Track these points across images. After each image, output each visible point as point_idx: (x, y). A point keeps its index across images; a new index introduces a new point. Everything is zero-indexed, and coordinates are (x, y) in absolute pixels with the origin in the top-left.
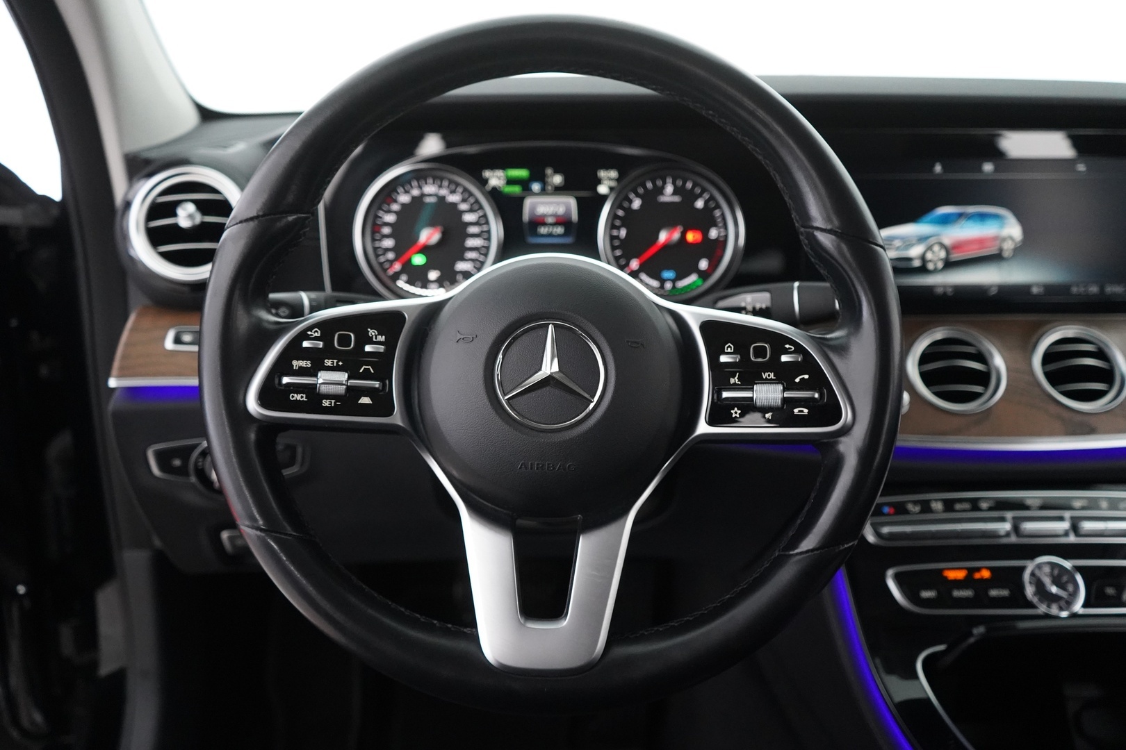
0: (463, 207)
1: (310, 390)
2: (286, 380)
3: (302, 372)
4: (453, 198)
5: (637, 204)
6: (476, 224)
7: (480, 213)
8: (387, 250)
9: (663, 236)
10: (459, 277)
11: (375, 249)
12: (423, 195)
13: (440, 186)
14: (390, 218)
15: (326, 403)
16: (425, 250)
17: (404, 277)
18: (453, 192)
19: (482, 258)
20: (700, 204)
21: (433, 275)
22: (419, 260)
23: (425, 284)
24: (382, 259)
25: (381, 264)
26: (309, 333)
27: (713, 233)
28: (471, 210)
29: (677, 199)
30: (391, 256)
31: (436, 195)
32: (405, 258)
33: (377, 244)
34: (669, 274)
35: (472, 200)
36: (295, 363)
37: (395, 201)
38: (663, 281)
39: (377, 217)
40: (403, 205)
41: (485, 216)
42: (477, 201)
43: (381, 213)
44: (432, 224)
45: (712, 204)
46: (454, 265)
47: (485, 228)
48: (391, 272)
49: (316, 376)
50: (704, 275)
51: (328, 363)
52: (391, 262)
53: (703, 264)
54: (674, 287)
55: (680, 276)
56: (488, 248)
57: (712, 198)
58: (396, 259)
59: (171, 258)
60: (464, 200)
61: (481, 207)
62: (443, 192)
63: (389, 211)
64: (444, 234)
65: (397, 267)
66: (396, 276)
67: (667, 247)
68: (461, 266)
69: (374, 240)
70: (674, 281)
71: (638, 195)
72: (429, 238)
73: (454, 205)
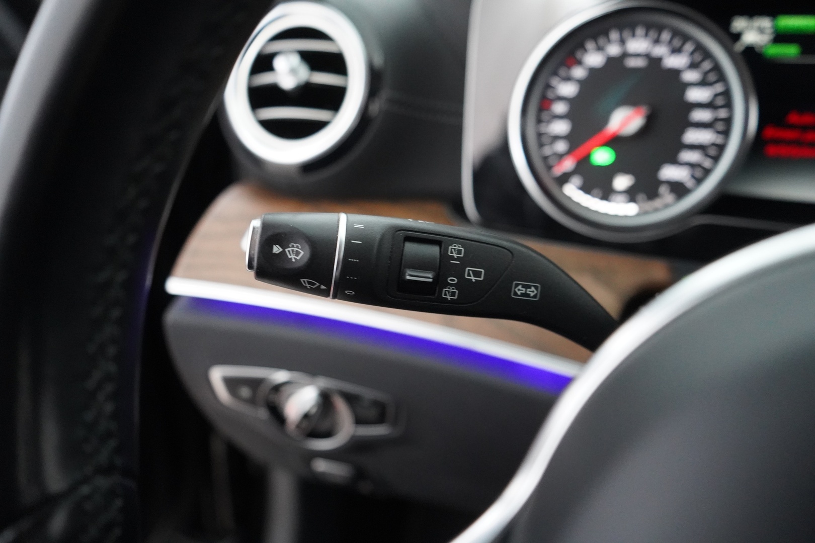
0: (691, 76)
4: (674, 62)
6: (709, 105)
7: (719, 88)
8: (556, 138)
10: (663, 190)
11: (540, 135)
12: (625, 55)
13: (657, 41)
14: (569, 89)
16: (615, 142)
17: (576, 181)
18: (676, 51)
19: (707, 163)
21: (622, 182)
22: (603, 156)
23: (607, 193)
24: (547, 151)
25: (545, 158)
28: (703, 83)
30: (561, 147)
31: (647, 56)
32: (581, 151)
33: (543, 128)
35: (707, 65)
37: (579, 63)
39: (548, 86)
40: (593, 71)
41: (727, 94)
42: (717, 68)
43: (555, 81)
44: (630, 101)
46: (657, 168)
47: (723, 113)
48: (558, 171)
52: (561, 157)
56: (721, 148)
58: (569, 152)
60: (693, 66)
61: (722, 78)
62: (660, 51)
63: (568, 79)
64: (651, 120)
65: (568, 164)
66: (564, 179)
68: (669, 173)
69: (539, 121)
72: (625, 123)
73: (675, 73)
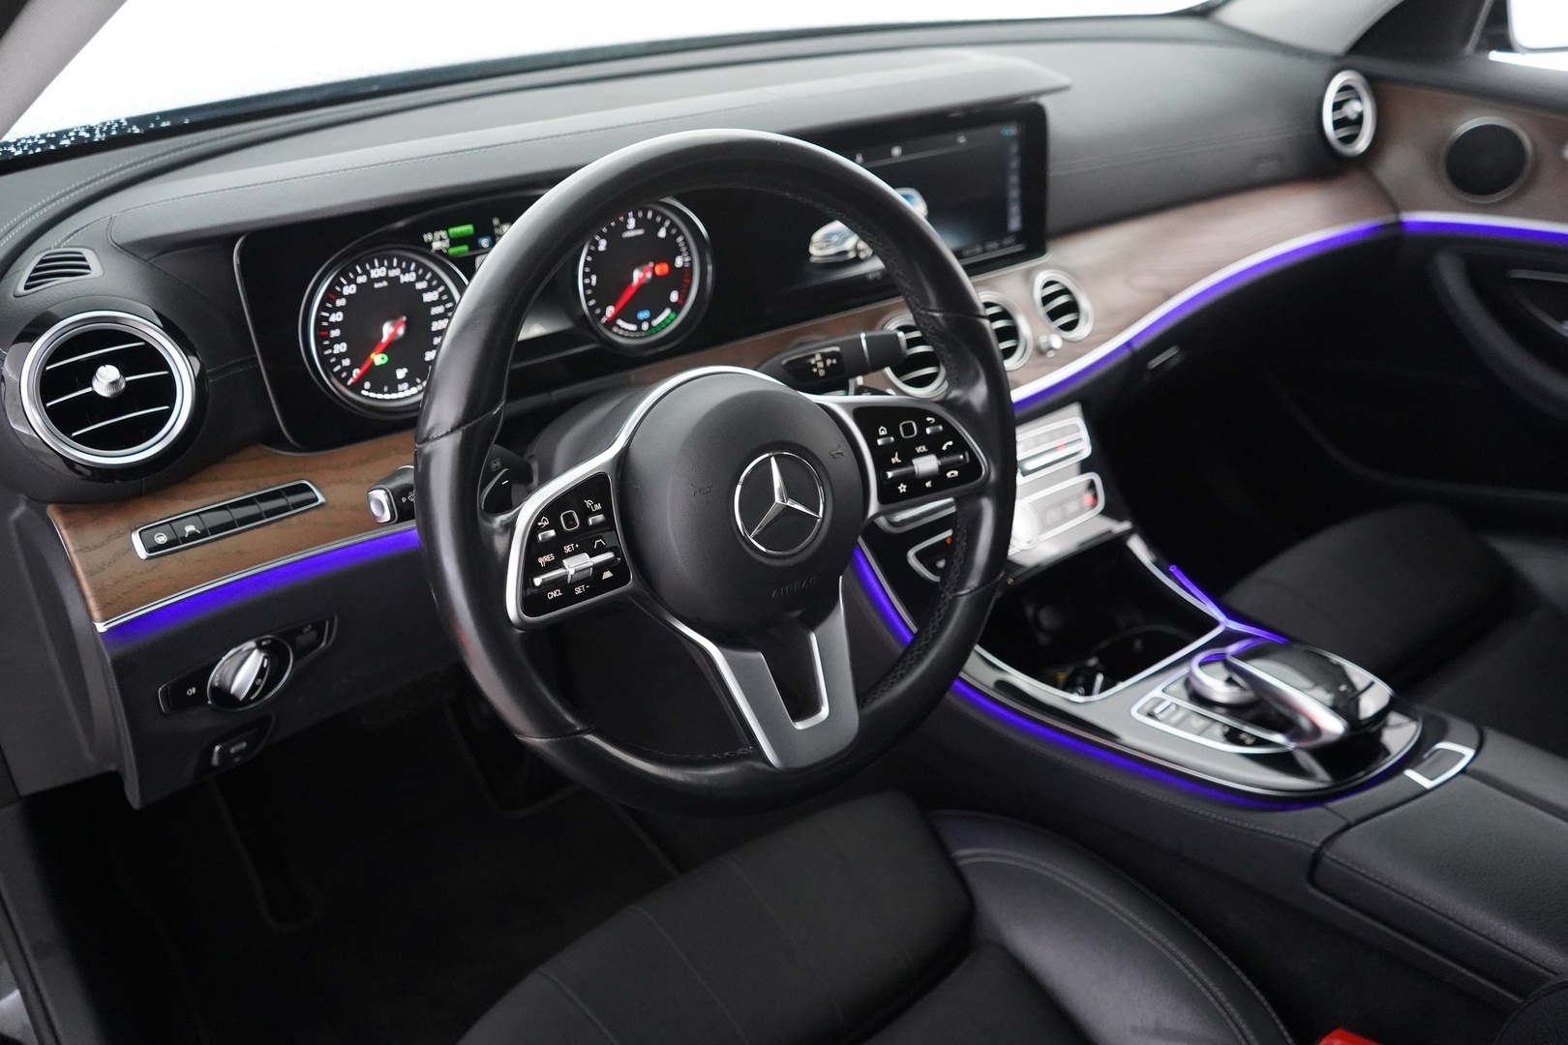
0: (421, 285)
1: (560, 583)
2: (538, 581)
3: (551, 567)
4: (408, 278)
5: (603, 245)
6: (439, 302)
7: (441, 289)
8: (341, 356)
9: (637, 275)
12: (371, 281)
13: (390, 267)
14: (337, 317)
15: (578, 591)
16: (388, 346)
17: (368, 384)
18: (405, 271)
20: (662, 233)
21: (401, 373)
22: (379, 359)
23: (394, 385)
25: (337, 374)
26: (539, 524)
27: (679, 262)
28: (430, 288)
29: (640, 232)
30: (347, 362)
31: (387, 278)
34: (643, 315)
35: (428, 276)
36: (541, 560)
37: (341, 295)
38: (639, 323)
39: (324, 319)
40: (349, 297)
41: (447, 291)
42: (435, 276)
43: (327, 315)
45: (674, 231)
46: (422, 356)
47: (450, 305)
49: (563, 567)
50: (676, 308)
51: (567, 549)
53: (674, 297)
54: (651, 326)
55: (654, 316)
57: (673, 225)
58: (355, 365)
60: (420, 278)
61: (441, 282)
62: (393, 273)
63: (335, 309)
64: (410, 324)
65: (357, 374)
67: (642, 286)
68: (429, 356)
69: (324, 346)
70: (649, 320)
71: (603, 236)
72: (393, 333)
73: (412, 284)
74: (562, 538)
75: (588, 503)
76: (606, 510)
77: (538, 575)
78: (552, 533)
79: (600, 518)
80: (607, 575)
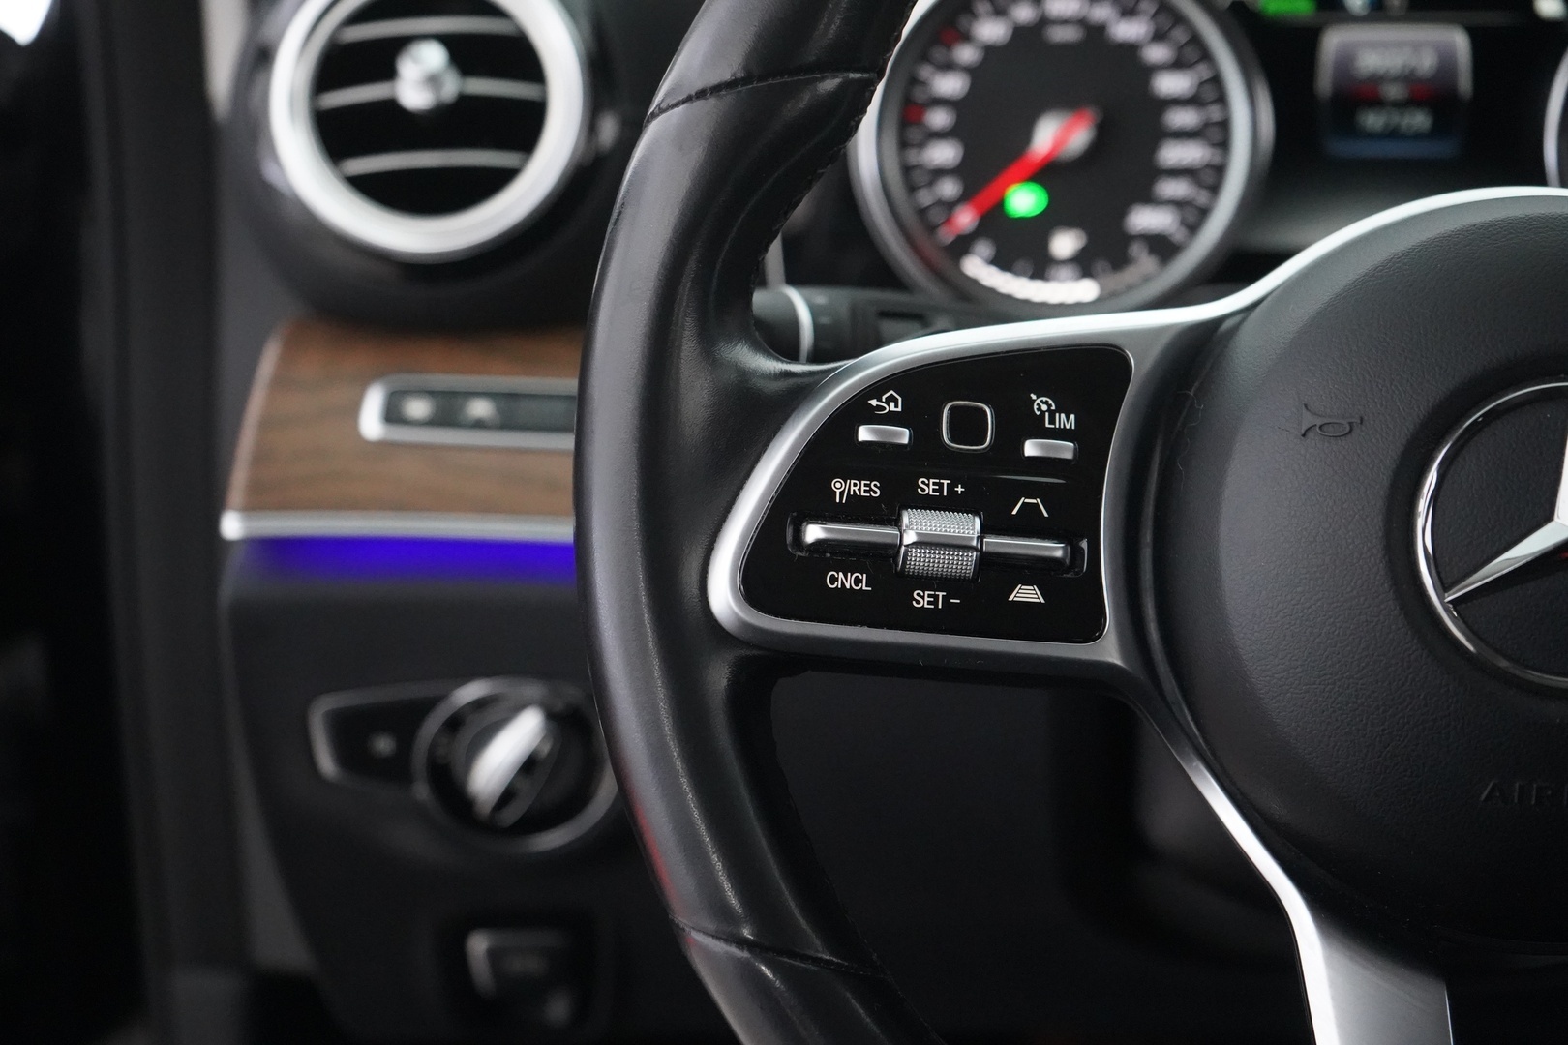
0: (1157, 53)
1: (881, 559)
2: (814, 533)
3: (856, 511)
4: (1129, 30)
6: (1192, 101)
7: (1203, 71)
8: (939, 173)
10: (1137, 250)
11: (907, 170)
12: (1044, 22)
14: (951, 85)
15: (922, 600)
16: (1047, 173)
17: (984, 248)
18: (1128, 12)
19: (1202, 198)
21: (1065, 244)
22: (1024, 200)
23: (1041, 266)
24: (925, 198)
25: (922, 212)
26: (874, 402)
28: (1178, 64)
30: (949, 188)
31: (1082, 22)
32: (986, 197)
33: (913, 156)
35: (1180, 35)
36: (837, 485)
37: (966, 37)
39: (914, 81)
40: (990, 51)
41: (1216, 81)
42: (1196, 40)
43: (925, 71)
44: (1065, 101)
46: (1122, 213)
47: (1214, 113)
48: (946, 236)
49: (896, 522)
51: (927, 487)
52: (950, 206)
56: (1219, 171)
58: (965, 197)
59: (381, 191)
60: (1159, 36)
61: (1206, 56)
62: (1102, 13)
63: (948, 66)
64: (1104, 134)
65: (966, 219)
66: (962, 246)
68: (1146, 219)
69: (904, 144)
72: (1059, 143)
73: (1131, 49)
74: (925, 454)
75: (1041, 403)
76: (1091, 440)
77: (818, 518)
78: (904, 436)
79: (1066, 450)
80: (1027, 594)
